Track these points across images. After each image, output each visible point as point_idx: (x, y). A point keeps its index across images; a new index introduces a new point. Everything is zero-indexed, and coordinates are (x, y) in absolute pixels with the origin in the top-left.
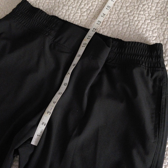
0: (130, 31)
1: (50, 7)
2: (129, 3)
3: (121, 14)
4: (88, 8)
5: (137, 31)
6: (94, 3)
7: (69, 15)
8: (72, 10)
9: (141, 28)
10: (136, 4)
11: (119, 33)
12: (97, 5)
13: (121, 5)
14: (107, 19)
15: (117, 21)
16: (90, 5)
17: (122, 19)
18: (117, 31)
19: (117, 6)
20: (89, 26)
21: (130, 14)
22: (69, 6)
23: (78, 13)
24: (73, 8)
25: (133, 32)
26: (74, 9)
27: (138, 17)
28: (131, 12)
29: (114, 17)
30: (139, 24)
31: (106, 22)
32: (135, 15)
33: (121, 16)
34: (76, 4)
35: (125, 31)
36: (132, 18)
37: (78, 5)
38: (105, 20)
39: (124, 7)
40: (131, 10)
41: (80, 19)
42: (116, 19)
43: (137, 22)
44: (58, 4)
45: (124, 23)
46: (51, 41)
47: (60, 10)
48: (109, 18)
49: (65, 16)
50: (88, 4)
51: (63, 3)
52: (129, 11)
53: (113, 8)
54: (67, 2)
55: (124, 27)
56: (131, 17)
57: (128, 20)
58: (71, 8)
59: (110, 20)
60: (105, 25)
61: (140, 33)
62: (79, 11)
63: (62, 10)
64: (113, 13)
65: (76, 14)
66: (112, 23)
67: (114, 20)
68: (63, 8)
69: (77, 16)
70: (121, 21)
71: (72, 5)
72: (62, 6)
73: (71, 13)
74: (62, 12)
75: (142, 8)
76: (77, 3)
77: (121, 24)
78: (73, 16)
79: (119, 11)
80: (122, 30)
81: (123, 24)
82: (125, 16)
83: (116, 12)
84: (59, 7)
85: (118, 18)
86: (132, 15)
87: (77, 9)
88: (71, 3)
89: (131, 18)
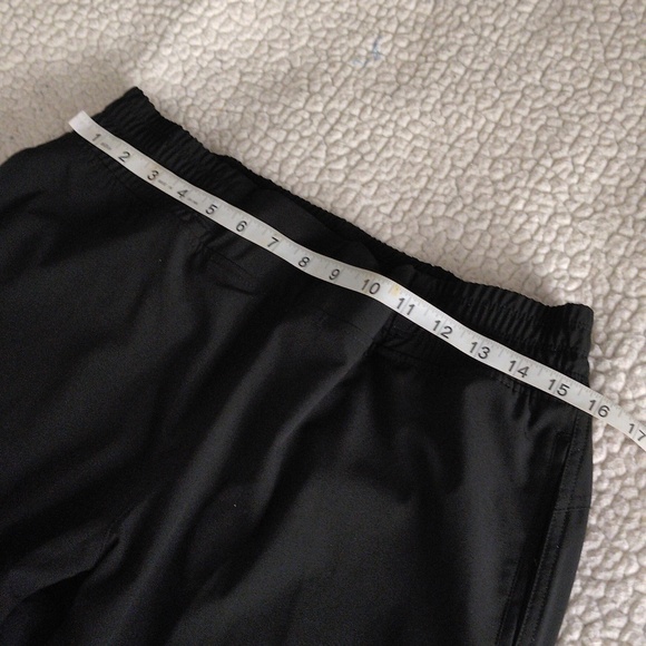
0: (491, 246)
1: (226, 125)
2: (506, 147)
3: (468, 181)
4: (354, 144)
5: (516, 249)
6: (379, 131)
7: (283, 162)
8: (297, 147)
9: (532, 240)
10: (529, 154)
11: (448, 249)
12: (390, 138)
13: (476, 149)
14: (416, 194)
15: (448, 206)
16: (365, 136)
17: (469, 200)
18: (444, 241)
19: (459, 153)
20: (345, 210)
21: (501, 187)
22: (289, 132)
23: (317, 159)
24: (302, 138)
25: (499, 251)
26: (305, 144)
27: (528, 202)
28: (505, 180)
29: (441, 191)
30: (527, 227)
31: (409, 203)
32: (517, 192)
33: (469, 188)
34: (314, 128)
35: (470, 246)
36: (505, 201)
37: (323, 132)
38: (409, 195)
39: (485, 157)
40: (509, 171)
41: (321, 180)
42: (449, 199)
43: (521, 220)
44: (253, 119)
45: (475, 215)
47: (256, 140)
48: (424, 190)
49: (268, 163)
50: (357, 132)
51: (271, 116)
52: (499, 176)
53: (444, 157)
54: (285, 116)
55: (470, 229)
56: (502, 197)
57: (491, 205)
58: (294, 137)
59: (427, 197)
60: (405, 213)
61: (525, 259)
62: (322, 154)
63: (262, 144)
64: (442, 176)
65: (309, 163)
66: (429, 212)
67: (442, 199)
68: (266, 135)
69: (312, 168)
70: (465, 206)
71: (299, 128)
72: (264, 127)
73: (290, 155)
74: (262, 150)
75: (548, 169)
76: (321, 123)
77: (462, 219)
78: (298, 166)
79: (465, 170)
80: (460, 241)
81: (470, 220)
82: (483, 190)
83: (453, 174)
84: (254, 128)
85: (455, 193)
86: (509, 192)
87: (315, 143)
88: (298, 120)
89: (501, 203)
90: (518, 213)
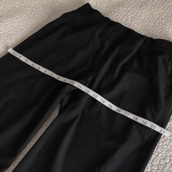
0: (162, 34)
1: (105, 12)
2: (165, 17)
3: (157, 23)
4: (132, 16)
5: (167, 35)
6: (138, 14)
7: (118, 19)
8: (120, 16)
9: (170, 33)
10: (169, 18)
11: (153, 35)
12: (140, 15)
13: (158, 17)
14: (145, 25)
15: (152, 27)
16: (135, 14)
17: (157, 26)
18: (152, 33)
19: (155, 18)
20: (131, 28)
21: (163, 24)
22: (119, 13)
23: (125, 18)
24: (121, 14)
25: (163, 35)
26: (122, 15)
27: (169, 26)
28: (165, 22)
29: (151, 24)
30: (169, 31)
31: (144, 27)
32: (167, 25)
33: (157, 24)
34: (124, 13)
35: (157, 34)
36: (165, 26)
37: (126, 13)
38: (144, 25)
39: (160, 19)
40: (165, 21)
41: (125, 22)
42: (153, 26)
43: (168, 30)
44: (111, 11)
45: (158, 29)
46: (101, 31)
47: (112, 15)
48: (147, 24)
49: (114, 19)
50: (133, 14)
51: (115, 11)
52: (163, 22)
53: (151, 19)
54: (118, 11)
55: (157, 31)
56: (164, 25)
57: (161, 27)
58: (120, 14)
59: (148, 26)
60: (143, 29)
61: (169, 37)
62: (126, 17)
63: (113, 15)
64: (151, 22)
65: (123, 19)
66: (148, 28)
67: (151, 26)
68: (114, 14)
69: (124, 20)
70: (156, 27)
71: (121, 13)
72: (114, 12)
73: (119, 18)
74: (113, 16)
76: (125, 12)
77: (155, 30)
78: (121, 20)
79: (156, 21)
80: (155, 33)
81: (157, 30)
82: (160, 24)
83: (153, 22)
84: (111, 13)
85: (154, 25)
86: (165, 25)
87: (124, 15)
88: (121, 11)
89: (164, 27)
90: (167, 28)
